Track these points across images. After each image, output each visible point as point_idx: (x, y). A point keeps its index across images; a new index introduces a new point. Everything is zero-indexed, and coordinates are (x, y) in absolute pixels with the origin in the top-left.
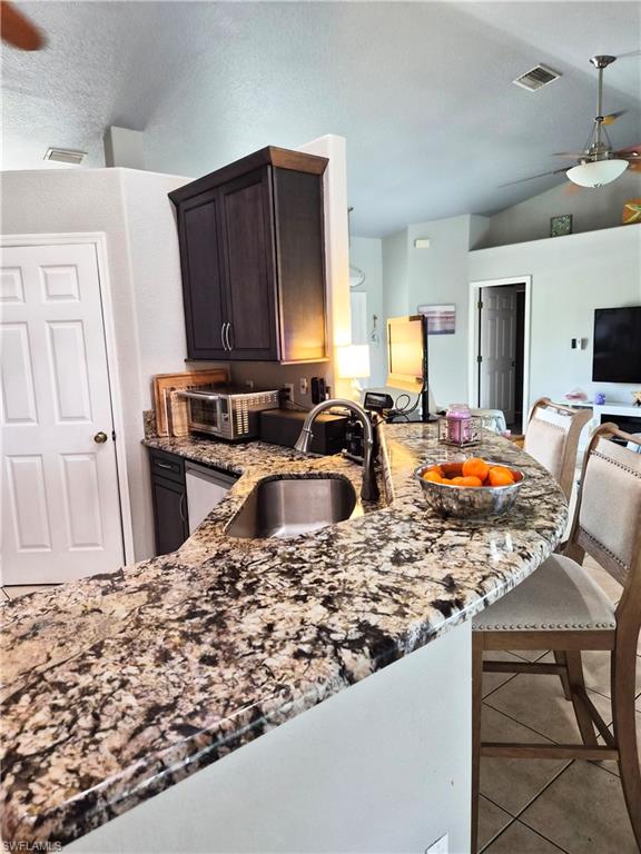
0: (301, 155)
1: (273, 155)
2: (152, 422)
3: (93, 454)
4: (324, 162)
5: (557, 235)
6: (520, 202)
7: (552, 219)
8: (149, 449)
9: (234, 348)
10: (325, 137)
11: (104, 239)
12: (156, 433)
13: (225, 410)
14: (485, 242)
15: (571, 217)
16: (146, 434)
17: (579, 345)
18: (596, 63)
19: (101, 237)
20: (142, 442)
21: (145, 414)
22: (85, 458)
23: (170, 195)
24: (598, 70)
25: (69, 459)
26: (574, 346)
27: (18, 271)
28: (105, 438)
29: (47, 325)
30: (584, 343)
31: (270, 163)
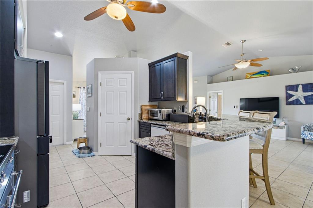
0: (184, 55)
1: (178, 54)
2: (141, 116)
3: (126, 123)
4: (188, 57)
5: (229, 81)
6: (219, 73)
7: (228, 77)
8: (140, 122)
9: (164, 98)
10: (188, 52)
11: (134, 73)
12: (142, 119)
13: (160, 112)
14: (211, 82)
15: (232, 77)
16: (139, 119)
17: (236, 107)
18: (242, 42)
19: (133, 72)
20: (138, 121)
21: (139, 114)
22: (125, 124)
23: (148, 64)
24: (242, 43)
25: (120, 124)
26: (234, 107)
27: (113, 80)
28: (130, 119)
29: (118, 92)
30: (237, 106)
31: (177, 56)
